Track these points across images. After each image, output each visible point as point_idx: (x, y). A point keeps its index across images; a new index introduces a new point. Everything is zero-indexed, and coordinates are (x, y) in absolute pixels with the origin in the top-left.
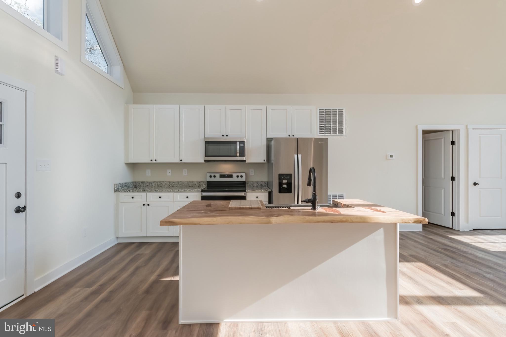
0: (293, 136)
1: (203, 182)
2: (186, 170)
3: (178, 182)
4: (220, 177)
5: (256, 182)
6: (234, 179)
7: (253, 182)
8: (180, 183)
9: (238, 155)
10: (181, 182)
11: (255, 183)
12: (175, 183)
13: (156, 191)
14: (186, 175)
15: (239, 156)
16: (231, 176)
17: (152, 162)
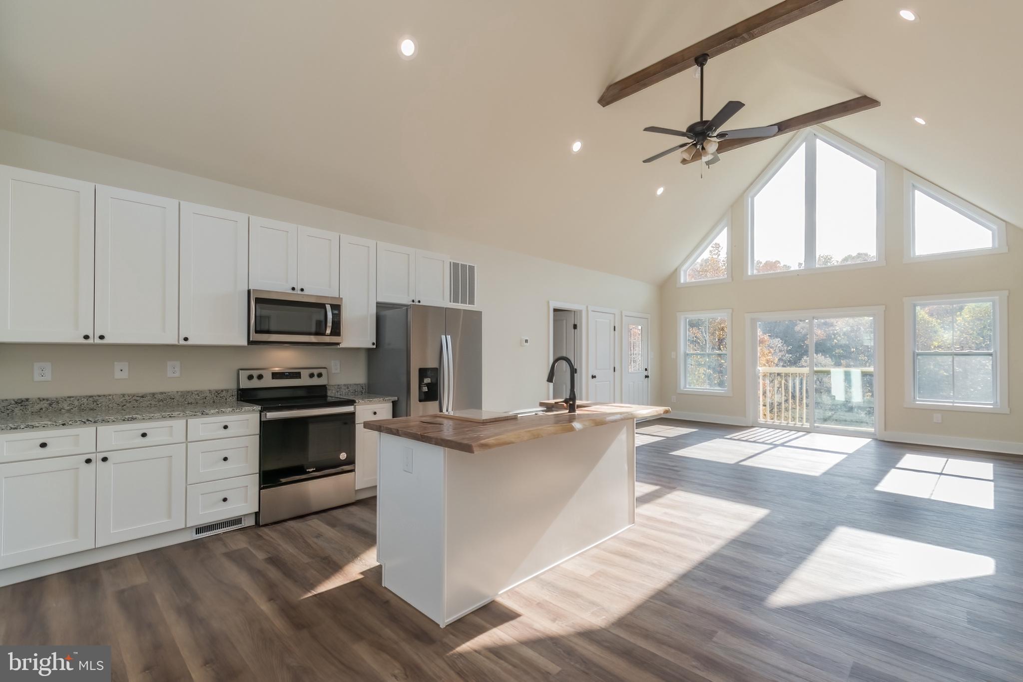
0: (419, 302)
1: (227, 391)
2: (177, 364)
3: (154, 394)
4: (273, 378)
5: (345, 385)
6: (305, 381)
7: (338, 385)
8: (160, 397)
9: (328, 331)
10: (162, 393)
11: (343, 387)
12: (143, 397)
13: (133, 419)
14: (177, 374)
15: (332, 334)
16: (297, 375)
17: (90, 341)
